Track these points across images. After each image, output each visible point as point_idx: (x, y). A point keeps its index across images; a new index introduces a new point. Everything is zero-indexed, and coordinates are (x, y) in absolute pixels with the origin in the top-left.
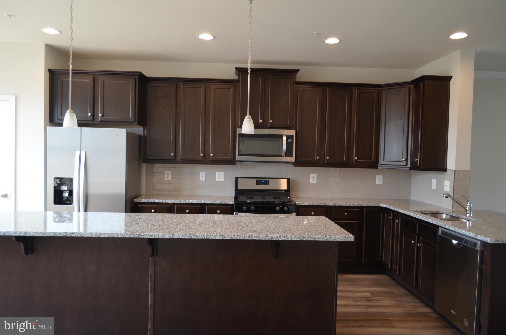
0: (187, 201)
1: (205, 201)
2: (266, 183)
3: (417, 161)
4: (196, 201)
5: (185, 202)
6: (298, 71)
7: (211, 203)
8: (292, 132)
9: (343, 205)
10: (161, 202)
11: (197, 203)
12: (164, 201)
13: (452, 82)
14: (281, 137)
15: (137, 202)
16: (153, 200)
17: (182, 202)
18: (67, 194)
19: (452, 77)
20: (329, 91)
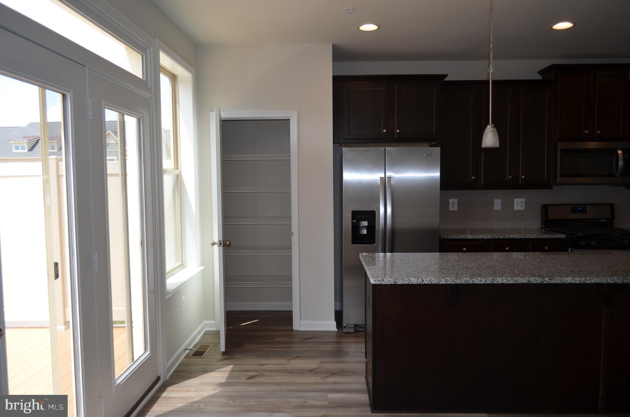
0: (507, 236)
1: (530, 235)
4: (518, 236)
5: (505, 237)
7: (537, 238)
10: (474, 238)
11: (519, 238)
12: (478, 236)
14: (613, 151)
15: (445, 239)
16: (464, 236)
17: (501, 238)
18: (365, 232)
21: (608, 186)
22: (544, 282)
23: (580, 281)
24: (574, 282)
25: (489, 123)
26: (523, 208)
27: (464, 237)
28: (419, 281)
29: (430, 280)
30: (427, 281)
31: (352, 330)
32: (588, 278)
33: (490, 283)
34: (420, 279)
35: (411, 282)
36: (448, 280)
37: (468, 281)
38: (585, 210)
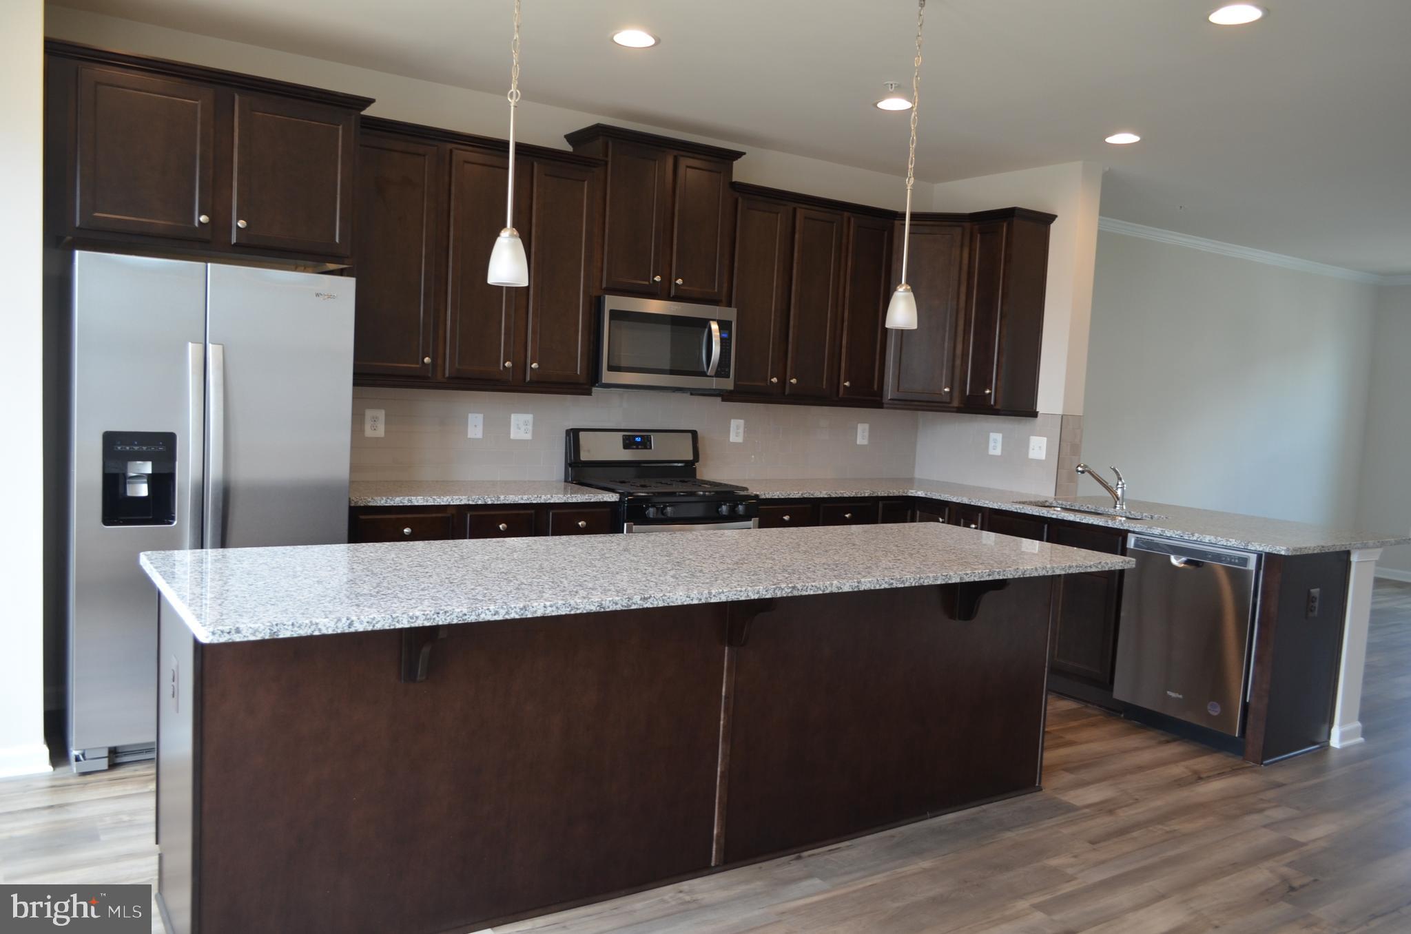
0: (502, 497)
1: (549, 496)
2: (645, 444)
3: (990, 394)
4: (525, 497)
5: (498, 500)
6: (739, 155)
7: (563, 501)
8: (730, 314)
9: (845, 495)
10: (430, 504)
11: (528, 502)
12: (438, 499)
13: (1054, 227)
14: (704, 323)
15: (360, 506)
16: (407, 498)
17: (490, 502)
18: (143, 490)
19: (1056, 216)
20: (806, 218)
21: (687, 396)
22: (630, 606)
24: (688, 603)
25: (504, 226)
26: (528, 436)
27: (406, 503)
29: (370, 620)
31: (104, 764)
32: (713, 592)
33: (517, 617)
36: (417, 618)
37: (465, 615)
38: (648, 443)
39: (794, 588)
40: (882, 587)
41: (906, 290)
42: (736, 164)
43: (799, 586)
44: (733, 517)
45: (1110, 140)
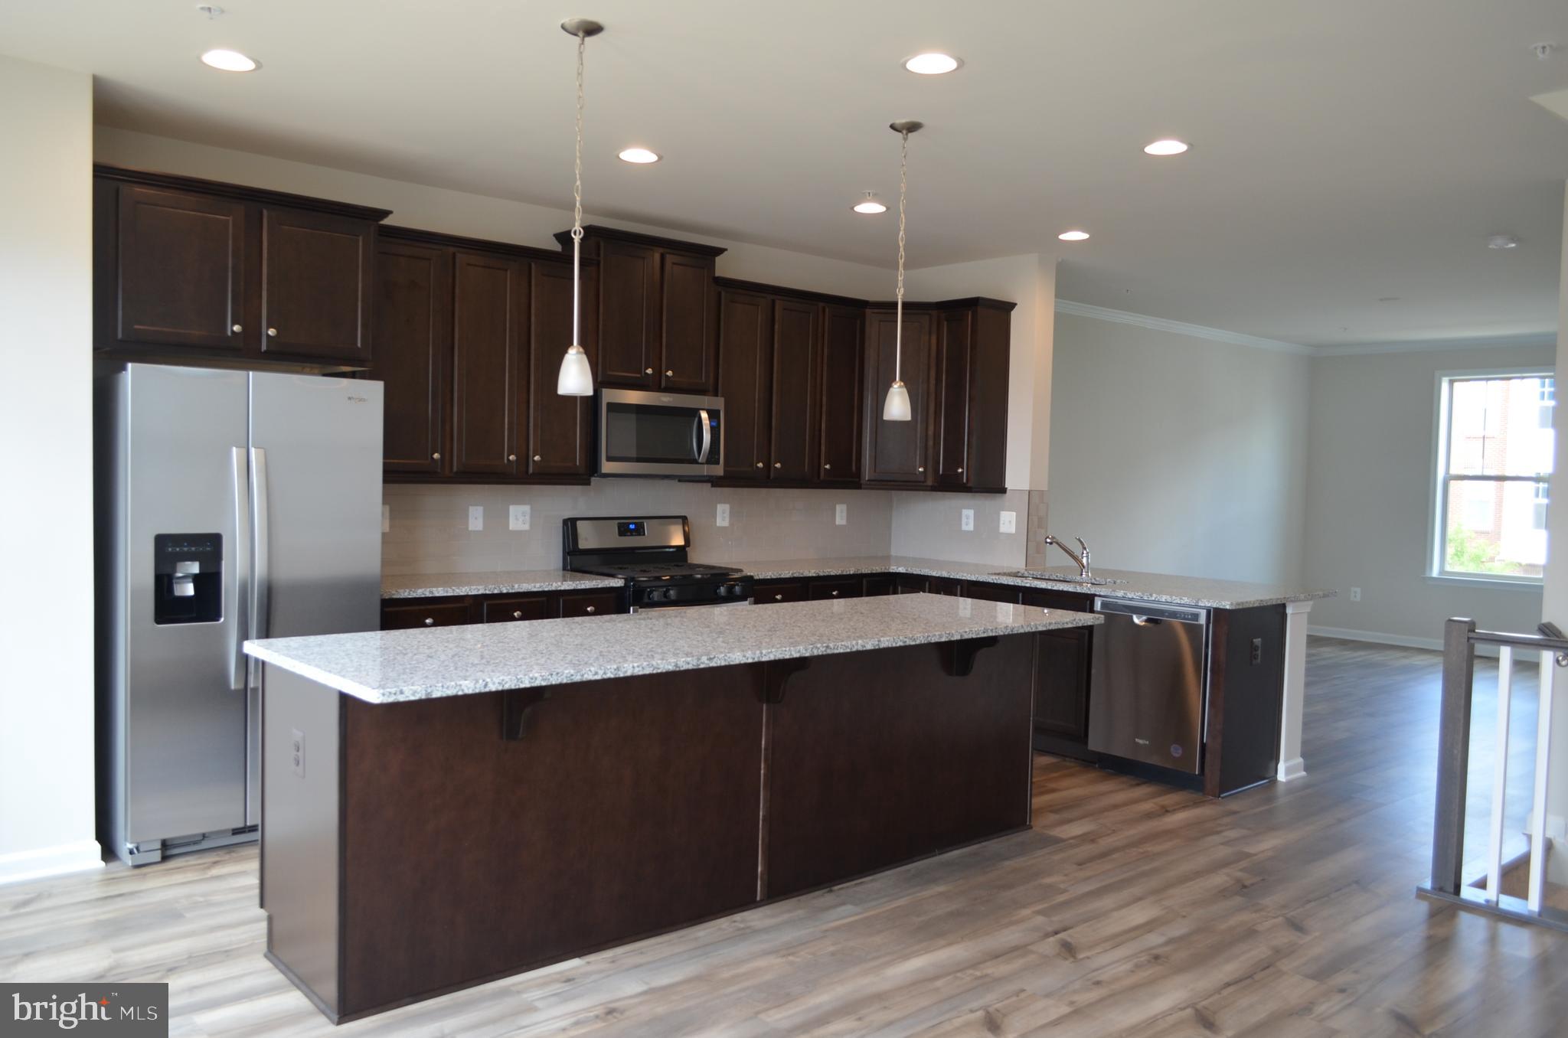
0: (516, 586)
3: (962, 472)
4: (538, 585)
6: (720, 251)
8: (719, 403)
9: (832, 574)
11: (540, 590)
12: (458, 590)
13: (1014, 313)
14: (694, 413)
16: (428, 590)
17: (505, 591)
18: (189, 590)
19: (1016, 304)
20: (785, 309)
21: (675, 483)
23: (754, 659)
25: (571, 344)
26: (526, 527)
27: (428, 594)
28: (478, 686)
29: (500, 681)
30: (494, 683)
31: (157, 856)
32: (764, 652)
33: (612, 676)
34: (481, 681)
35: (463, 690)
36: (536, 679)
37: (572, 675)
38: (642, 530)
39: (827, 647)
40: (898, 645)
41: (900, 387)
42: (718, 259)
43: (831, 645)
44: (731, 598)
45: (1063, 237)
